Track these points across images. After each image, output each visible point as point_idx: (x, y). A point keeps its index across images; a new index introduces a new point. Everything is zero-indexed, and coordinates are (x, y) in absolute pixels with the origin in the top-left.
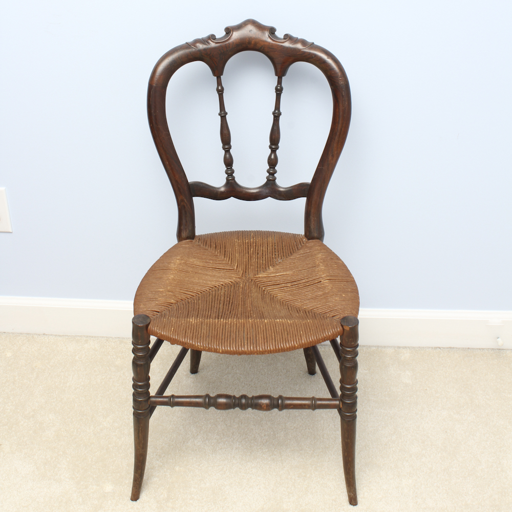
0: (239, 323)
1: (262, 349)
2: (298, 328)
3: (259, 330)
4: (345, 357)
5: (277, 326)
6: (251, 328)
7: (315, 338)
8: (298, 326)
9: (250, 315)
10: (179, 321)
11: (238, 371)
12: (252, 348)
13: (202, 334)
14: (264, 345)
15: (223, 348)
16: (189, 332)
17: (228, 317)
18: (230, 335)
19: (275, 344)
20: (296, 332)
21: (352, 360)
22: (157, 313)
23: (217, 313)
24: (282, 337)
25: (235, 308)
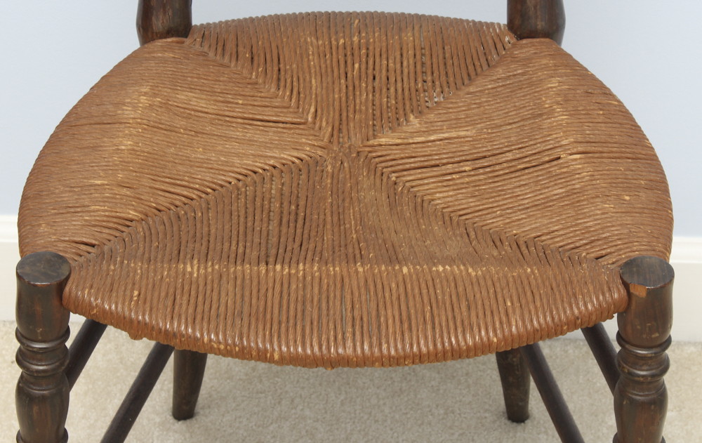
0: (328, 275)
1: (396, 350)
2: (499, 290)
3: (387, 295)
4: (630, 373)
5: (438, 286)
6: (363, 290)
7: (549, 319)
8: (498, 285)
9: (357, 252)
10: (155, 271)
11: (307, 412)
12: (366, 347)
13: (222, 309)
14: (403, 340)
15: (284, 349)
16: (185, 302)
17: (294, 259)
18: (303, 311)
19: (434, 337)
20: (493, 301)
21: (650, 383)
22: (89, 249)
23: (263, 248)
24: (454, 317)
25: (313, 233)
